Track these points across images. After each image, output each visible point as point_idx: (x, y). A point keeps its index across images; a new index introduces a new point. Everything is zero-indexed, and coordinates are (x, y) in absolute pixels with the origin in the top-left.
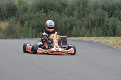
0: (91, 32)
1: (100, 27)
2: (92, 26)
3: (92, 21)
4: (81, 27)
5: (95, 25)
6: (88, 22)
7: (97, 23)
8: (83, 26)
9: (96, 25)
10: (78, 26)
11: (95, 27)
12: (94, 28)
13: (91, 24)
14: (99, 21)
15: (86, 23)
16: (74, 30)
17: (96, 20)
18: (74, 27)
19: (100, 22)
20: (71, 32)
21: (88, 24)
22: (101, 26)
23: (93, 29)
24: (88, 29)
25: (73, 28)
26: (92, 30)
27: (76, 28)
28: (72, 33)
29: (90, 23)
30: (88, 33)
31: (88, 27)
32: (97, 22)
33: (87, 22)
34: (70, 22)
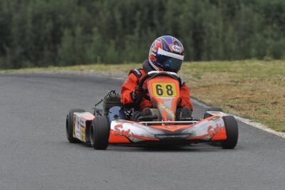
0: (120, 47)
1: (152, 30)
2: (124, 26)
3: (123, 10)
4: (87, 31)
5: (133, 23)
6: (113, 14)
7: (142, 15)
8: (95, 29)
9: (139, 24)
10: (79, 30)
11: (136, 30)
12: (132, 33)
13: (123, 19)
14: (146, 10)
15: (104, 17)
16: (67, 41)
17: (137, 8)
18: (66, 32)
19: (151, 13)
20: (55, 50)
21: (113, 22)
22: (153, 25)
23: (129, 37)
24: (113, 38)
25: (62, 35)
26: (127, 42)
27: (73, 34)
28: (60, 51)
29: (118, 16)
30: (111, 51)
31: (112, 31)
32: (139, 13)
33: (108, 13)
34: (53, 15)
